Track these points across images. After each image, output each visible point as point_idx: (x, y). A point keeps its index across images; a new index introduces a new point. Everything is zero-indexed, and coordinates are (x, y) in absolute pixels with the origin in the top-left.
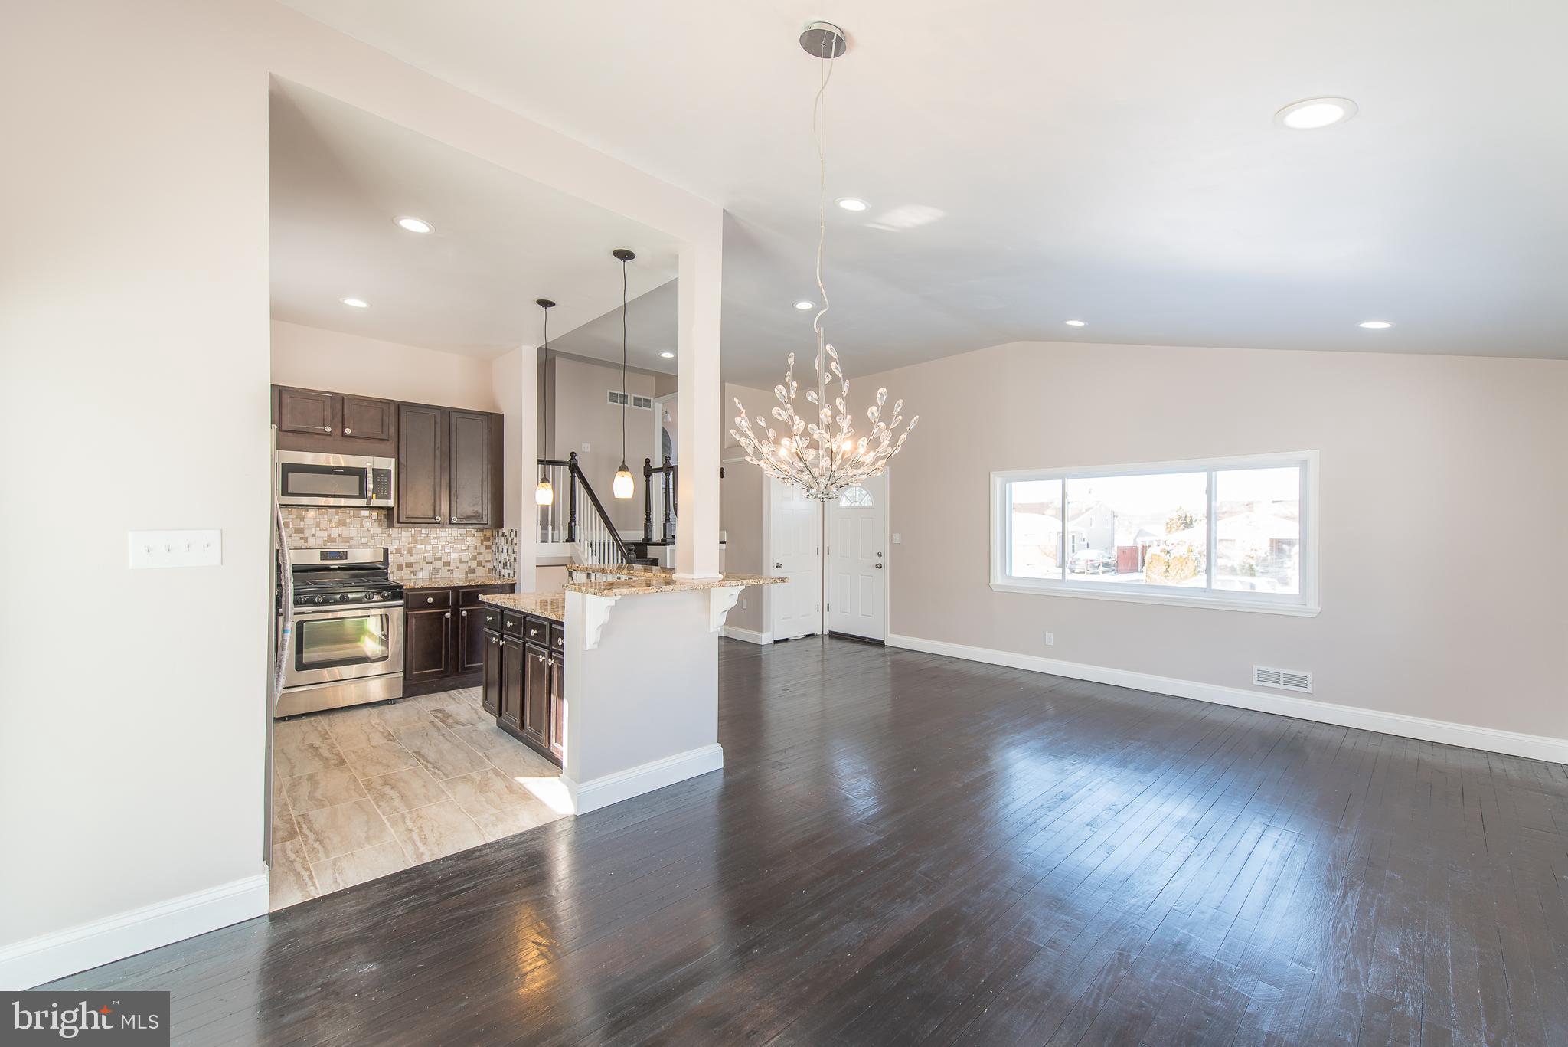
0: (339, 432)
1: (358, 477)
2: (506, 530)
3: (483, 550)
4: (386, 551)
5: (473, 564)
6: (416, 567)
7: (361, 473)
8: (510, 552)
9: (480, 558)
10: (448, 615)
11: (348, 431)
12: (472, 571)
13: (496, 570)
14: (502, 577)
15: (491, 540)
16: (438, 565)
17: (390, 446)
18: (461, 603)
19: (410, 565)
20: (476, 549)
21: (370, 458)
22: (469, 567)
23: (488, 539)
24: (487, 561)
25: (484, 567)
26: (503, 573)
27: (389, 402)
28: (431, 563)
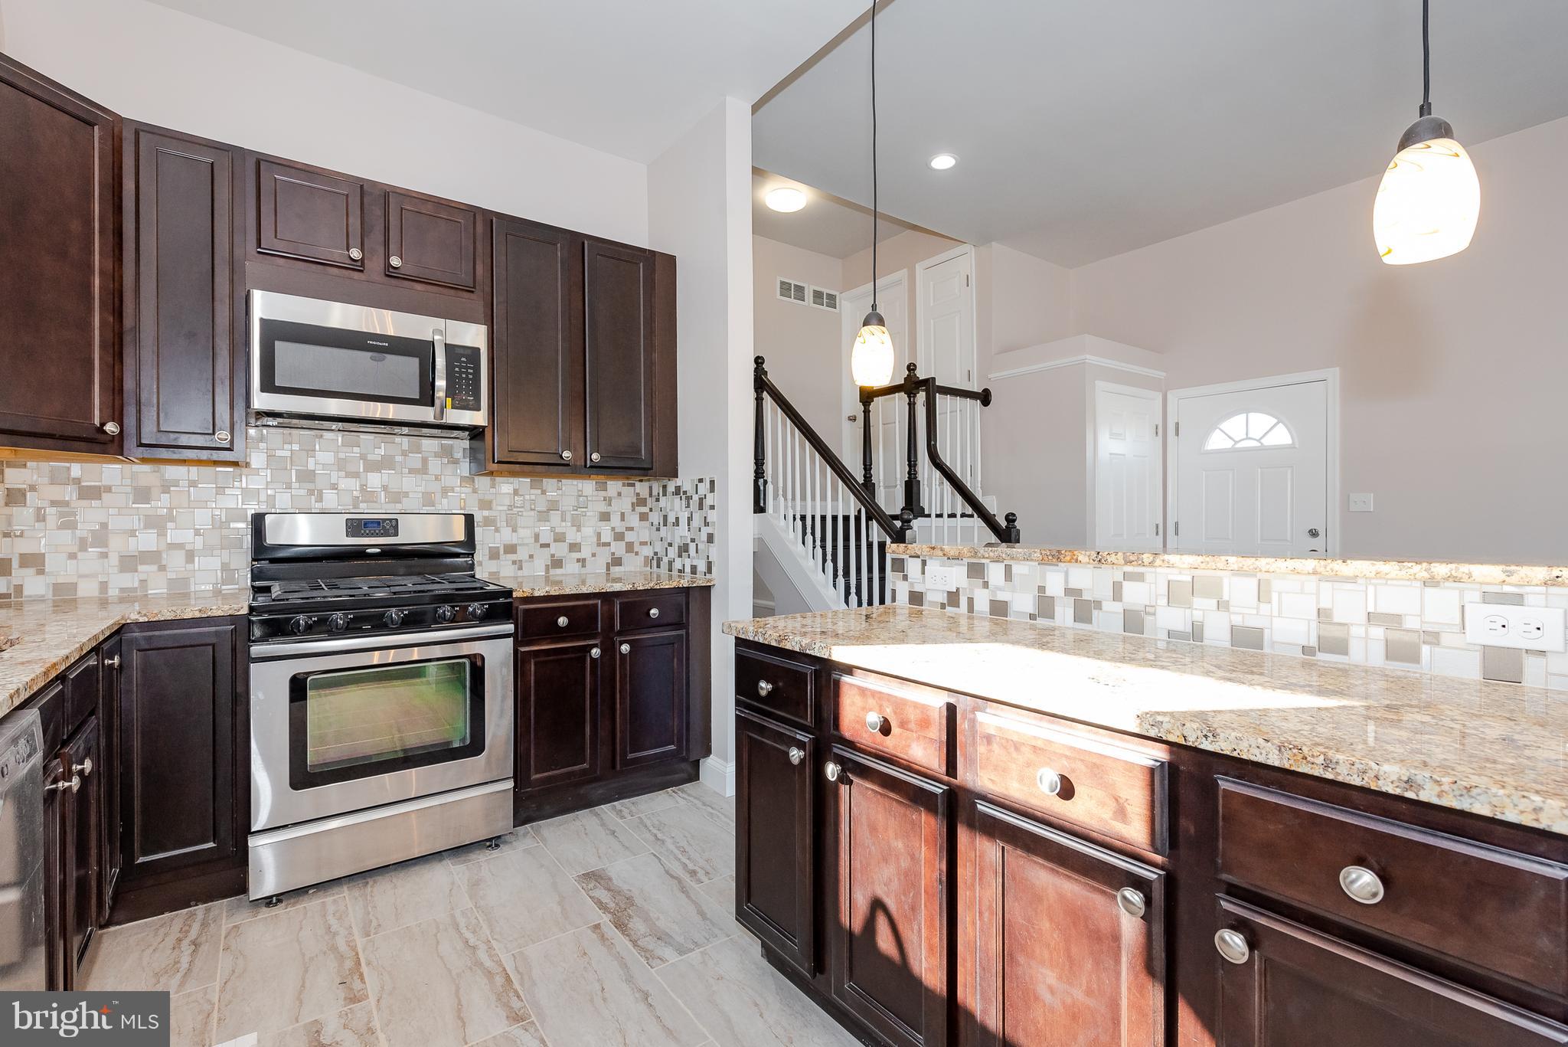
0: (375, 265)
1: (416, 361)
2: (685, 479)
3: (634, 520)
4: (469, 520)
5: (618, 548)
6: (522, 554)
7: (422, 351)
8: (697, 521)
9: (630, 537)
10: (595, 652)
11: (395, 261)
12: (617, 561)
13: (659, 560)
14: (675, 573)
15: (649, 505)
16: (560, 550)
17: (477, 303)
18: (618, 627)
19: (511, 549)
20: (623, 519)
21: (440, 323)
22: (613, 554)
23: (641, 502)
24: (643, 543)
25: (637, 554)
26: (678, 565)
27: (473, 212)
28: (548, 545)
